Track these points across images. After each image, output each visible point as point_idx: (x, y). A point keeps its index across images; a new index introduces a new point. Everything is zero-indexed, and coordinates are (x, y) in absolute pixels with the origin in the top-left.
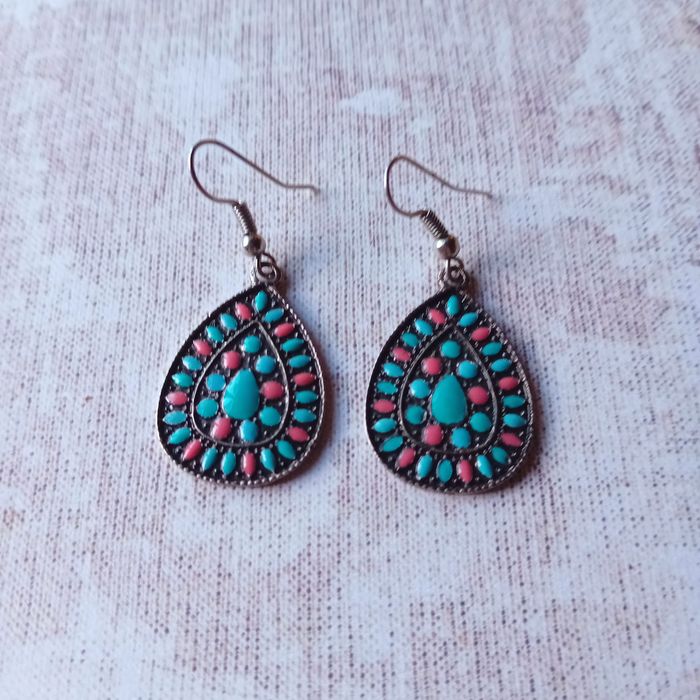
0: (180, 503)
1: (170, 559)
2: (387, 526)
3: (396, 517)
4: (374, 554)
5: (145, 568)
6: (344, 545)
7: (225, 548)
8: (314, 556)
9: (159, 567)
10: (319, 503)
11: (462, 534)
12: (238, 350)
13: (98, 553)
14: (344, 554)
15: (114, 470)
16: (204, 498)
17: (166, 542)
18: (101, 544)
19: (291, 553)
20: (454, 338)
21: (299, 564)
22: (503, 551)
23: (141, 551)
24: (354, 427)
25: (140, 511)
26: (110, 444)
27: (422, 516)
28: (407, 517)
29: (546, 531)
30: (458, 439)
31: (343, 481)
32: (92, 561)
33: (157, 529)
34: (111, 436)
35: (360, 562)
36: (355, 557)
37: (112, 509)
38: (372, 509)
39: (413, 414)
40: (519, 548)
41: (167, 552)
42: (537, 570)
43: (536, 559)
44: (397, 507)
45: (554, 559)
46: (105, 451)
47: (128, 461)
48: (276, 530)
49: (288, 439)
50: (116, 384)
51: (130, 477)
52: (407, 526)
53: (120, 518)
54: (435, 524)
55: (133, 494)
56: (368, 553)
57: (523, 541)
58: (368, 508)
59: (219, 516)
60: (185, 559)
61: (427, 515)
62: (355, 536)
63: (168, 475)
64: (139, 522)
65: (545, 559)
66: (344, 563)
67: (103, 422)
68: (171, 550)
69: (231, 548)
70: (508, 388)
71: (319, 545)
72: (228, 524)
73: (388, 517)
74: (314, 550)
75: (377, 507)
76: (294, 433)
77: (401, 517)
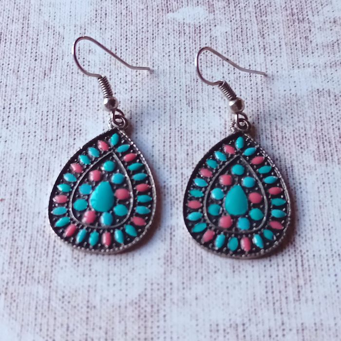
0: (62, 264)
1: (56, 297)
2: (196, 278)
3: (202, 273)
4: (187, 295)
5: (40, 303)
6: (168, 289)
7: (92, 291)
8: (149, 296)
9: (49, 302)
10: (152, 264)
11: (244, 283)
12: (100, 170)
13: (9, 294)
14: (168, 295)
15: (20, 243)
16: (78, 261)
17: (54, 287)
18: (11, 289)
19: (134, 294)
20: (241, 163)
21: (139, 301)
22: (270, 293)
23: (37, 292)
24: (175, 218)
25: (37, 269)
26: (17, 228)
27: (219, 272)
28: (209, 273)
29: (298, 282)
30: (242, 224)
31: (167, 251)
32: (5, 299)
33: (47, 279)
34: (17, 223)
35: (178, 300)
36: (175, 297)
37: (18, 266)
38: (187, 268)
39: (213, 210)
40: (280, 292)
41: (54, 293)
42: (291, 305)
43: (291, 298)
44: (202, 267)
45: (303, 299)
46: (13, 232)
47: (28, 238)
48: (124, 281)
49: (132, 224)
50: (20, 192)
51: (30, 248)
52: (208, 278)
53: (24, 272)
54: (227, 277)
55: (32, 259)
56: (183, 294)
57: (283, 287)
58: (183, 267)
59: (87, 271)
60: (66, 298)
61: (222, 272)
62: (175, 285)
63: (54, 247)
64: (36, 275)
65: (297, 299)
66: (168, 300)
67: (12, 215)
68: (56, 292)
69: (95, 291)
70: (275, 194)
71: (152, 290)
72: (93, 276)
73: (196, 273)
74: (149, 292)
75: (190, 267)
76: (137, 221)
77: (205, 273)
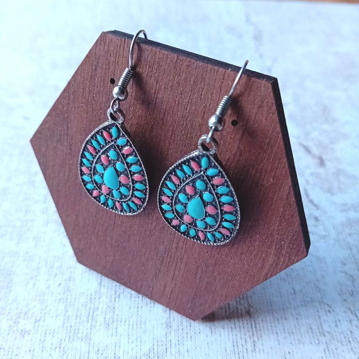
0: (98, 327)
1: (93, 350)
2: (187, 337)
3: (191, 334)
4: (181, 349)
5: (83, 354)
6: (168, 345)
7: (117, 346)
8: (156, 350)
9: (89, 354)
10: (158, 328)
11: (218, 340)
13: (62, 348)
14: (168, 349)
15: (70, 313)
16: (108, 325)
17: (92, 344)
18: (63, 344)
19: (146, 349)
21: (149, 353)
22: (236, 347)
23: (81, 347)
25: (81, 331)
26: (69, 302)
27: (202, 333)
28: (195, 333)
29: (253, 339)
31: (168, 319)
32: (60, 351)
33: (88, 338)
34: (69, 300)
35: (175, 352)
36: (173, 350)
37: (69, 329)
38: (180, 330)
40: (242, 345)
41: (92, 348)
42: (250, 354)
43: (250, 350)
44: (191, 329)
45: (257, 350)
46: (66, 305)
47: (76, 310)
48: (139, 340)
50: (72, 278)
51: (77, 316)
52: (195, 337)
53: (72, 333)
54: (207, 336)
55: (78, 323)
56: (179, 348)
57: (244, 342)
58: (178, 330)
59: (114, 333)
60: (100, 351)
61: (204, 333)
62: (173, 342)
63: (93, 316)
64: (80, 335)
65: (253, 349)
66: (169, 352)
67: (66, 294)
68: (94, 347)
69: (120, 346)
71: (158, 345)
72: (118, 336)
73: (187, 333)
74: (156, 347)
75: (183, 329)
77: (193, 333)
